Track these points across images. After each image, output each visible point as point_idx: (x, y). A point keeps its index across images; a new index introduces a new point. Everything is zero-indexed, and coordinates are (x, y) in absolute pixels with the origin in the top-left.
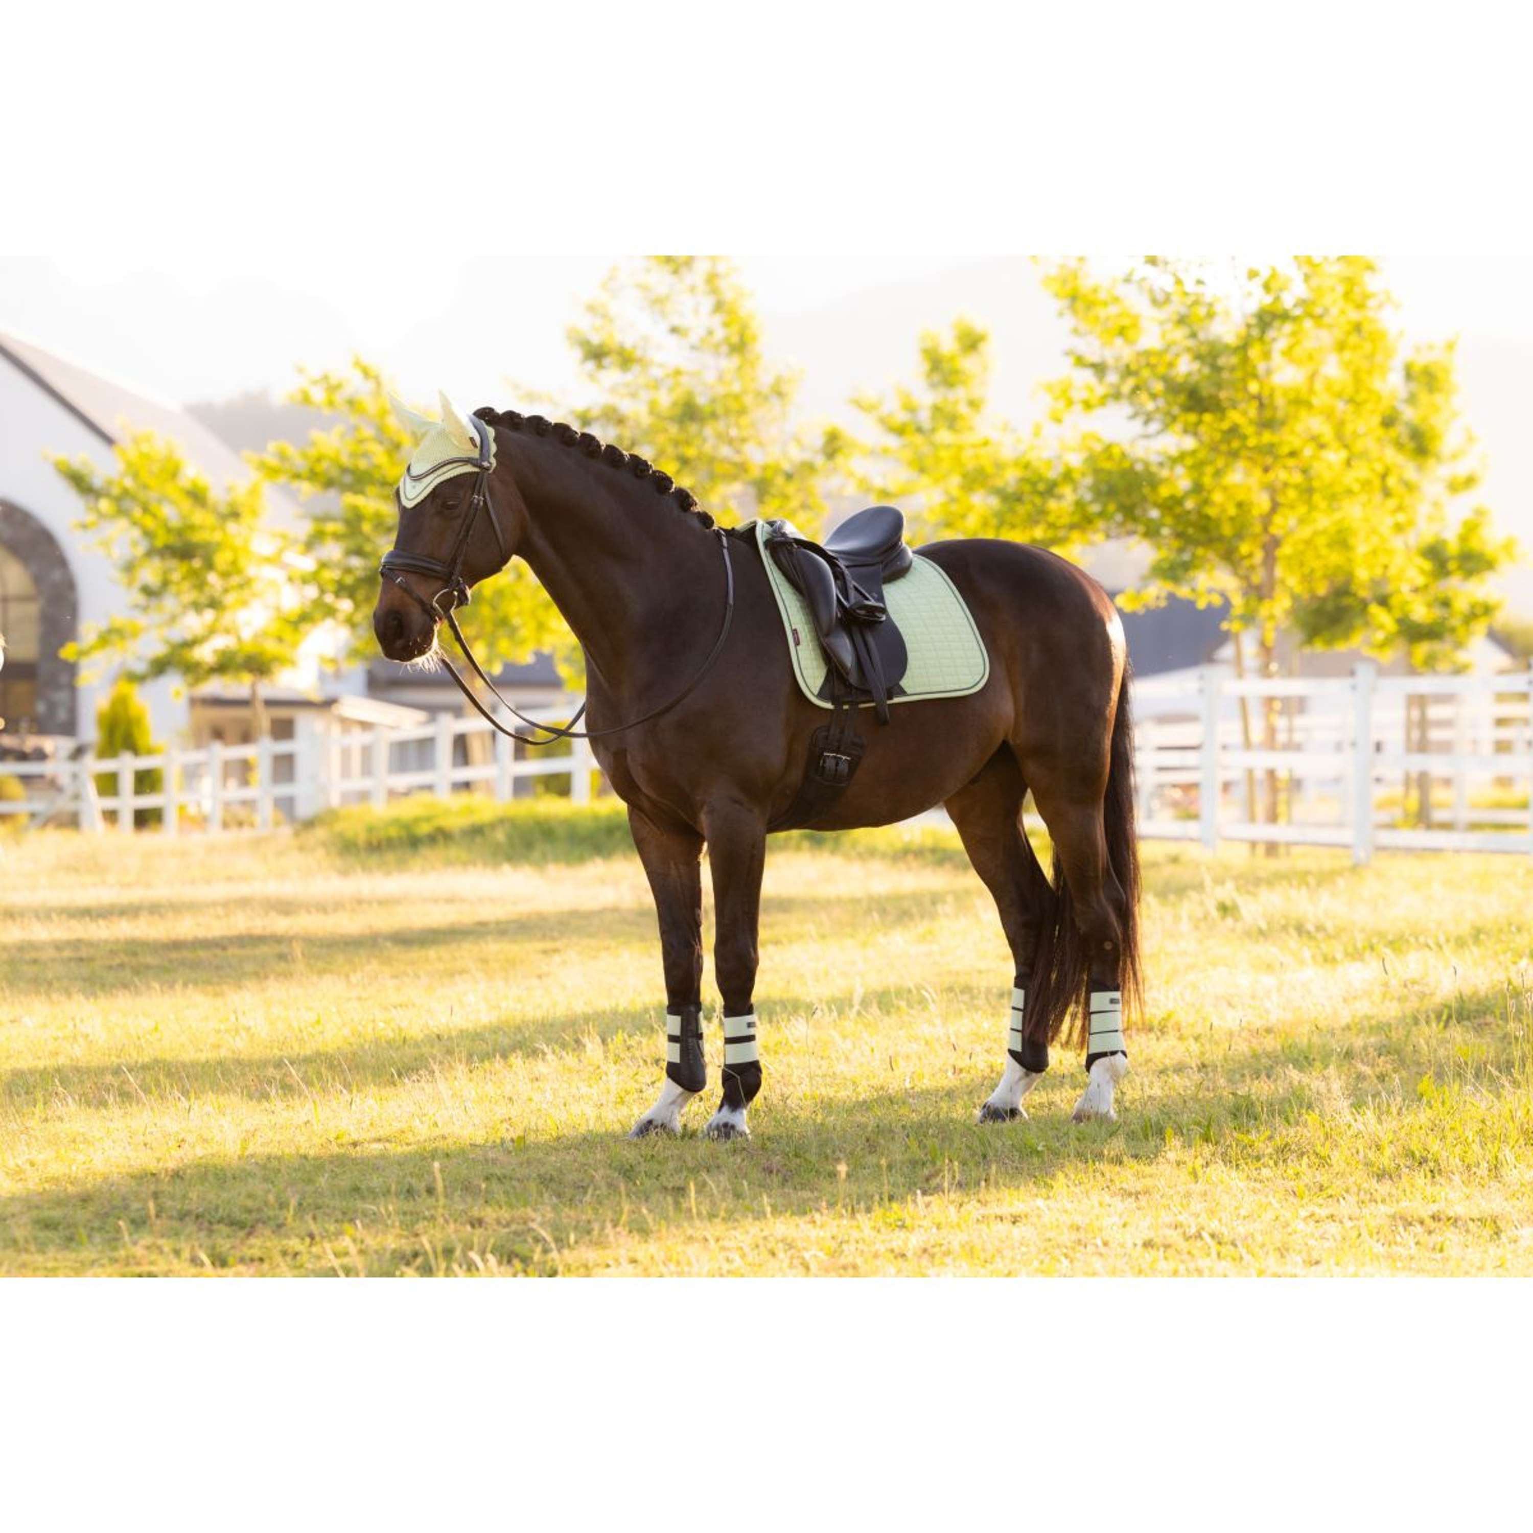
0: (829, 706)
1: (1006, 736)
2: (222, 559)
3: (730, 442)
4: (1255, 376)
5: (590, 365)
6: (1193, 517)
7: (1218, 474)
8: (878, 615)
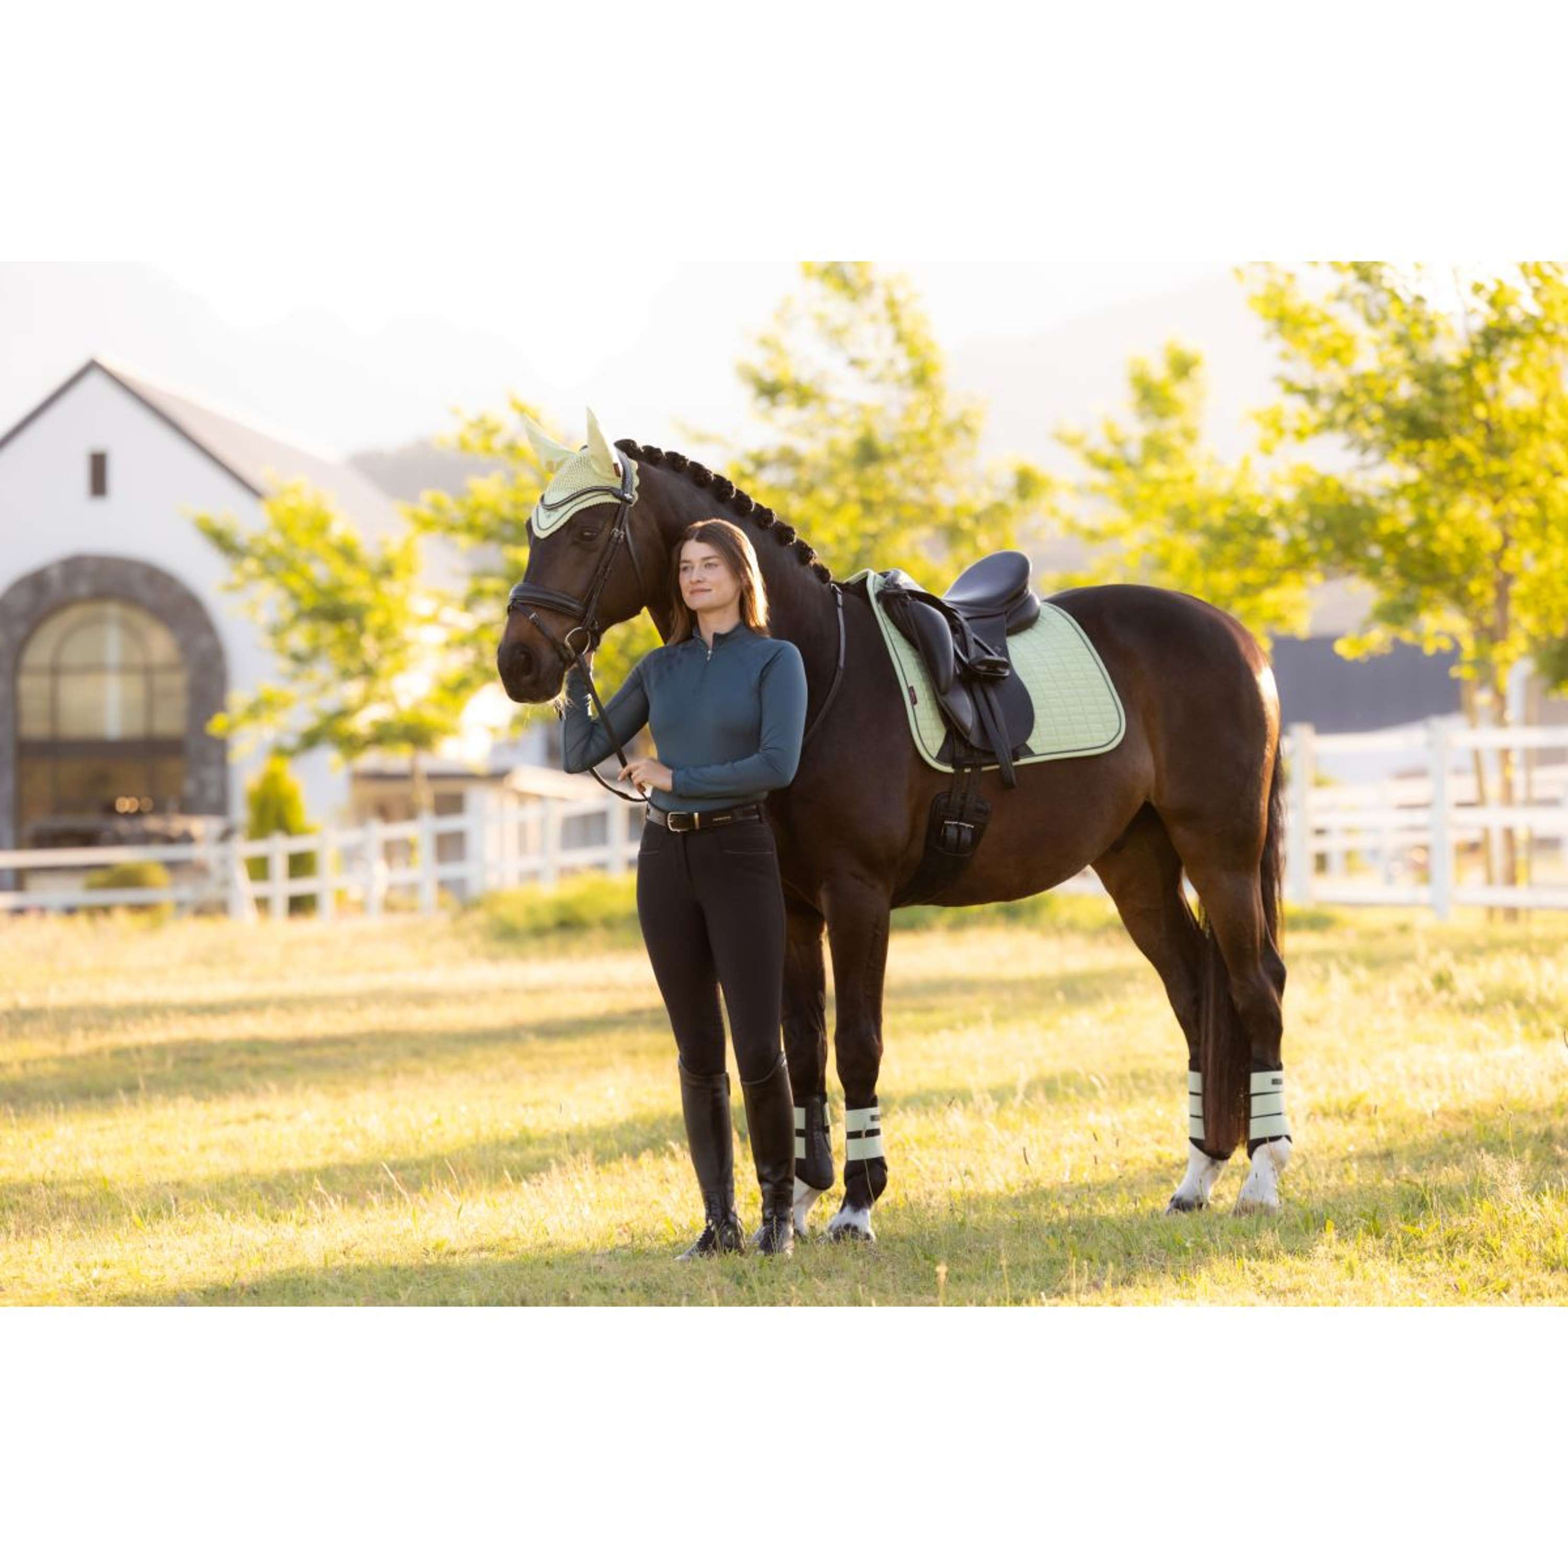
0: (949, 769)
1: (1148, 796)
2: (375, 619)
3: (917, 482)
4: (1483, 400)
5: (764, 403)
6: (1418, 556)
7: (1442, 508)
8: (1001, 670)
